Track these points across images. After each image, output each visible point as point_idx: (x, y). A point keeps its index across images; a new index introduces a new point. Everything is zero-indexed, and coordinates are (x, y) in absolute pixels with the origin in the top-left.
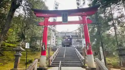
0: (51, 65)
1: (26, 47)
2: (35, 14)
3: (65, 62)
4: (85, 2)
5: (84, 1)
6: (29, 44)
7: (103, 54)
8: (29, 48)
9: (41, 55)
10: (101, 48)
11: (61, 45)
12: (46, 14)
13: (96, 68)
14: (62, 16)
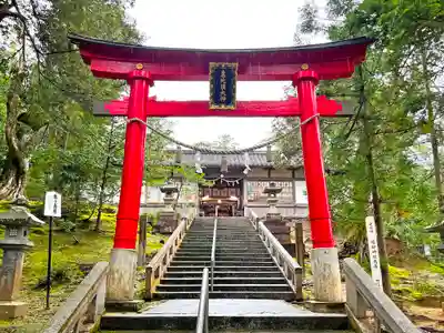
0: (153, 291)
1: (48, 212)
2: (87, 61)
3: (216, 282)
6: (59, 196)
7: (377, 249)
8: (59, 214)
9: (116, 246)
10: (370, 220)
11: (194, 205)
12: (139, 66)
13: (345, 300)
14: (211, 78)
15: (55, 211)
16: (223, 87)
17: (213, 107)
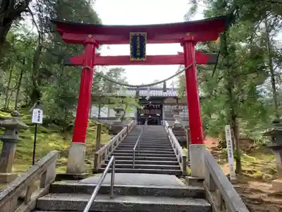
0: (99, 168)
1: (34, 120)
2: (61, 34)
3: (136, 163)
4: (196, 6)
5: (195, 2)
6: (42, 111)
7: (232, 145)
8: (41, 122)
9: (73, 141)
10: (227, 128)
11: (133, 119)
12: (90, 36)
14: (131, 42)
15: (39, 120)
16: (138, 47)
17: (132, 59)
